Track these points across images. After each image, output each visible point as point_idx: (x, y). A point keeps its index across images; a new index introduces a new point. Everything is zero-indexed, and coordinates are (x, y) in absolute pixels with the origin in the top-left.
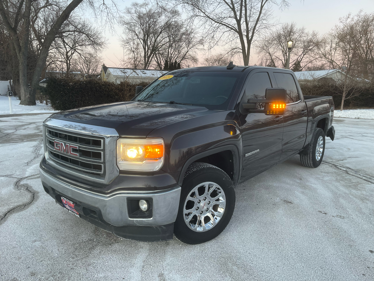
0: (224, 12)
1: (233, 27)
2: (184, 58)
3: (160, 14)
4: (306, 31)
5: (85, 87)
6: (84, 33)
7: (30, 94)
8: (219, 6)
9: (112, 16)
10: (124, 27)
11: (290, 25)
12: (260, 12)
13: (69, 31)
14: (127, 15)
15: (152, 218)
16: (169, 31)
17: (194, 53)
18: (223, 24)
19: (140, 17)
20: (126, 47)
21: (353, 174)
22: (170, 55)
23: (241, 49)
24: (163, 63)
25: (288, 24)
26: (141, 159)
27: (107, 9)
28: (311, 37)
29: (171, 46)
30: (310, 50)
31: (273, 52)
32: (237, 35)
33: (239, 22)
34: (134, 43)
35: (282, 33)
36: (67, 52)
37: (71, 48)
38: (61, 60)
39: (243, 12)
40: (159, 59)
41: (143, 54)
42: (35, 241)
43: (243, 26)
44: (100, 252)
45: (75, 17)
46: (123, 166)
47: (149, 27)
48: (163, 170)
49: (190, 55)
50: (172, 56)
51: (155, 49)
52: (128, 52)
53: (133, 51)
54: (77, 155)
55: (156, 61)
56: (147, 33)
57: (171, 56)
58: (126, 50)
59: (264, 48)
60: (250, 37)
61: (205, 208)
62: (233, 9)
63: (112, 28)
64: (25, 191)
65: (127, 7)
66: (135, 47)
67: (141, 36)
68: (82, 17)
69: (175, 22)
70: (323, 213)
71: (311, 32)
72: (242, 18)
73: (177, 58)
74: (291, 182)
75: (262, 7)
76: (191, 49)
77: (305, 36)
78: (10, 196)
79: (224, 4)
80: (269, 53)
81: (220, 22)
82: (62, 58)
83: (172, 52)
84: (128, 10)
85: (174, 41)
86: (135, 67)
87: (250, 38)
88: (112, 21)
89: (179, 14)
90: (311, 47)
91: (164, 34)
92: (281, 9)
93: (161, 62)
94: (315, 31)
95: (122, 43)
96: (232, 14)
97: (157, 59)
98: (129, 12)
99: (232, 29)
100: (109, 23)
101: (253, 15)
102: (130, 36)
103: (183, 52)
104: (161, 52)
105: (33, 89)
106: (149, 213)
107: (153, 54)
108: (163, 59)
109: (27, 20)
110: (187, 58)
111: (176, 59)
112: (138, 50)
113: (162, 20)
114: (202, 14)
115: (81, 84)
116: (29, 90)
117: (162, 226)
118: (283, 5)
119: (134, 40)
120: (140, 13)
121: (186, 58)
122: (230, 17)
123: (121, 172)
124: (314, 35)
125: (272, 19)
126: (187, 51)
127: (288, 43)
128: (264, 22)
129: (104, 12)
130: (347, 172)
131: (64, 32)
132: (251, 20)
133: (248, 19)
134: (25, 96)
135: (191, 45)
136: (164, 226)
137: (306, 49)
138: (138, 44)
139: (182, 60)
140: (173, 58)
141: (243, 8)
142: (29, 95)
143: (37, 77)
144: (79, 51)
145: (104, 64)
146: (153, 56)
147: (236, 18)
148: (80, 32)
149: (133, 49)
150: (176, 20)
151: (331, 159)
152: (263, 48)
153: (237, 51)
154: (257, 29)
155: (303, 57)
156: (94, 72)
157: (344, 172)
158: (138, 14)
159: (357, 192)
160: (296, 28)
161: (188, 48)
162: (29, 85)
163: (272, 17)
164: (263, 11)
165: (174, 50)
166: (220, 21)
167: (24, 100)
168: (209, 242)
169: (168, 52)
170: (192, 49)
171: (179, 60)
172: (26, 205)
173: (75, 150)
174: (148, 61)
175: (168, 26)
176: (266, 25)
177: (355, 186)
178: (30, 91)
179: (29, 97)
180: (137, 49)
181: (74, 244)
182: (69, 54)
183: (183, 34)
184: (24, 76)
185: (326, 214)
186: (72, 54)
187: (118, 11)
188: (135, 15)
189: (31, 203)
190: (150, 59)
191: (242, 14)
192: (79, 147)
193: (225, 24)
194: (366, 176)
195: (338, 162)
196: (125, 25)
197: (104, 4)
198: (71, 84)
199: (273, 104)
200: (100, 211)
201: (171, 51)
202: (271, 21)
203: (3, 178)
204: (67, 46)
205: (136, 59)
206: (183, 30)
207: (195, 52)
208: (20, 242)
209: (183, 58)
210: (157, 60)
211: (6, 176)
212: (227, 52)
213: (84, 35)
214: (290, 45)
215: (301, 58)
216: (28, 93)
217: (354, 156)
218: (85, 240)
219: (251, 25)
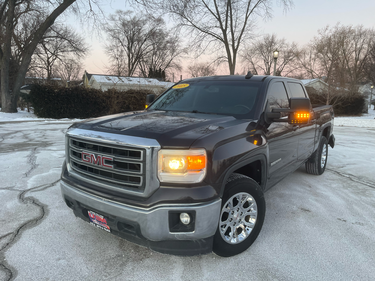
0: (211, 21)
1: (219, 36)
2: (168, 66)
3: (144, 22)
4: (286, 42)
5: (71, 94)
6: (67, 39)
7: (11, 101)
8: (205, 16)
9: (99, 23)
10: (107, 33)
11: (271, 36)
12: (245, 23)
13: (50, 37)
14: (111, 22)
15: (194, 232)
16: (153, 38)
17: (178, 61)
18: (209, 34)
19: (124, 25)
20: (110, 54)
21: (357, 180)
22: (154, 63)
23: (227, 58)
24: (147, 71)
25: (269, 35)
26: (183, 171)
27: (95, 15)
28: (291, 48)
29: (155, 54)
30: (290, 60)
31: (256, 62)
32: (223, 44)
33: (224, 31)
34: (118, 50)
35: (264, 43)
36: (48, 58)
37: (53, 54)
38: (41, 66)
39: (229, 22)
40: (143, 66)
41: (127, 61)
42: (59, 259)
43: (229, 36)
44: (133, 269)
45: (57, 23)
46: (164, 177)
47: (134, 35)
48: (205, 181)
49: (174, 63)
50: (156, 63)
51: (139, 57)
52: (111, 59)
53: (117, 58)
54: (111, 167)
55: (140, 68)
56: (131, 40)
57: (155, 63)
58: (110, 57)
59: (247, 57)
60: (236, 47)
61: (238, 219)
62: (219, 19)
63: (100, 35)
64: (32, 205)
65: (111, 14)
66: (119, 54)
67: (126, 43)
68: (65, 23)
69: (160, 30)
70: (343, 221)
71: (291, 43)
72: (228, 28)
73: (161, 65)
74: (302, 190)
75: (247, 18)
76: (175, 57)
77: (285, 47)
78: (18, 211)
79: (209, 14)
80: (252, 63)
81: (206, 31)
82: (42, 64)
83: (156, 60)
84: (112, 17)
85: (159, 49)
86: (119, 74)
87: (235, 48)
88: (99, 28)
89: (164, 22)
90: (291, 58)
91: (148, 42)
92: (265, 20)
93: (145, 69)
94: (294, 42)
95: (105, 50)
96: (218, 24)
97: (141, 66)
98: (113, 19)
99: (218, 38)
100: (96, 30)
101: (239, 26)
102: (114, 43)
103: (167, 60)
104: (145, 59)
105: (15, 96)
106: (191, 226)
108: (147, 66)
109: (10, 25)
110: (171, 66)
111: (160, 67)
112: (122, 58)
113: (147, 28)
114: (189, 23)
115: (66, 91)
116: (10, 97)
117: (202, 240)
118: (266, 16)
119: (117, 47)
120: (124, 20)
121: (170, 66)
122: (216, 27)
123: (162, 184)
124: (294, 46)
125: (256, 30)
126: (172, 59)
127: (274, 53)
128: (249, 32)
129: (91, 19)
130: (351, 179)
131: (45, 38)
132: (237, 30)
133: (234, 30)
134: (7, 102)
135: (175, 53)
136: (204, 239)
137: (287, 59)
138: (122, 51)
139: (166, 68)
140: (157, 66)
141: (229, 19)
142: (10, 102)
143: (19, 83)
144: (61, 57)
145: (86, 71)
146: (137, 63)
147: (222, 28)
148: (63, 38)
149: (116, 56)
150: (160, 28)
151: (332, 166)
152: (245, 57)
153: (224, 60)
154: (242, 39)
155: (283, 67)
156: (74, 79)
157: (348, 178)
158: (122, 21)
159: (367, 198)
160: (277, 39)
161: (173, 56)
162: (11, 92)
163: (257, 28)
164: (248, 22)
165: (158, 57)
166: (206, 30)
167: (5, 107)
168: (241, 254)
169: (152, 60)
170: (176, 57)
171: (163, 68)
172: (37, 220)
173: (108, 162)
174: (132, 68)
175: (152, 34)
176: (251, 35)
177: (363, 192)
178: (11, 97)
179: (10, 105)
180: (121, 56)
181: (102, 261)
182: (51, 60)
183: (168, 42)
184: (6, 82)
185: (345, 221)
186: (54, 60)
187: (105, 18)
188: (119, 22)
189: (42, 217)
190: (135, 66)
191: (228, 24)
192: (114, 158)
193: (211, 33)
194: (370, 182)
195: (339, 169)
196: (108, 32)
197: (91, 10)
198: (56, 91)
199: (298, 114)
200: (138, 226)
201: (155, 58)
202: (256, 32)
203: (4, 190)
204: (48, 52)
205: (119, 66)
206: (167, 39)
207: (179, 60)
208: (43, 261)
209: (167, 66)
210: (140, 67)
211: (6, 188)
212: (213, 61)
213: (66, 41)
214: (276, 54)
215: (282, 67)
216: (10, 100)
217: (352, 163)
218: (113, 255)
219: (237, 35)
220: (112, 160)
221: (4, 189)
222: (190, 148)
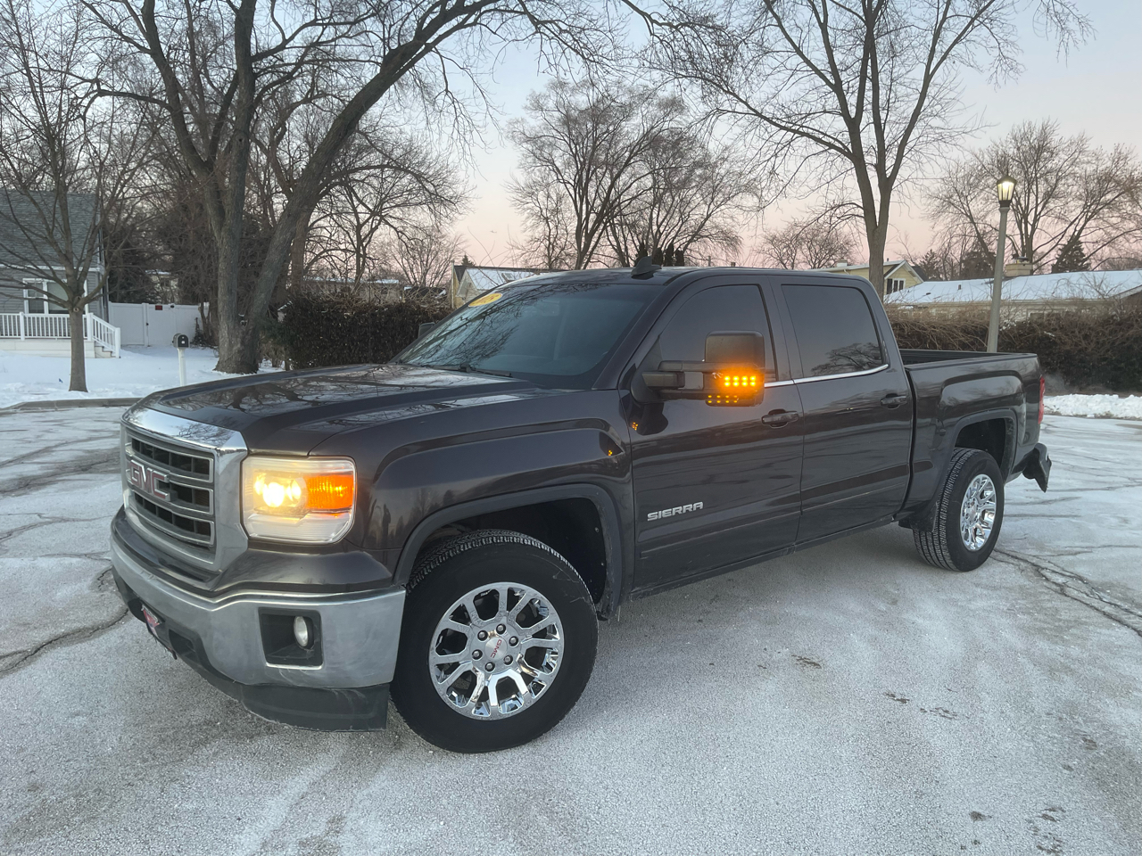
0: (809, 97)
1: (836, 140)
2: (696, 235)
3: (627, 111)
4: (1091, 146)
5: (385, 323)
6: (409, 172)
7: (242, 343)
8: (792, 81)
10: (522, 149)
11: (1039, 127)
12: (923, 95)
13: (368, 167)
14: (533, 114)
15: (320, 667)
16: (655, 156)
17: (729, 220)
18: (803, 134)
19: (568, 121)
20: (526, 206)
21: (1080, 595)
22: (655, 228)
23: (858, 206)
24: (633, 252)
25: (1033, 123)
26: (299, 512)
27: (456, 104)
28: (1109, 164)
29: (658, 200)
30: (1107, 204)
31: (982, 213)
32: (849, 164)
33: (853, 125)
34: (549, 196)
35: (1012, 151)
36: (359, 227)
37: (373, 214)
38: (342, 247)
39: (869, 94)
40: (621, 239)
41: (573, 227)
42: (77, 715)
43: (868, 137)
44: (215, 754)
45: (387, 128)
46: (261, 525)
47: (595, 148)
48: (348, 542)
49: (717, 227)
50: (662, 229)
51: (608, 211)
52: (531, 222)
53: (546, 219)
54: (164, 496)
55: (613, 246)
56: (587, 166)
57: (658, 230)
58: (526, 215)
59: (954, 198)
60: (890, 170)
61: (500, 654)
62: (837, 88)
64: (114, 595)
65: (534, 92)
66: (552, 205)
67: (570, 174)
68: (407, 129)
69: (671, 130)
70: (898, 700)
71: (1109, 150)
72: (864, 114)
73: (676, 236)
74: (859, 609)
75: (928, 77)
76: (718, 210)
77: (1088, 162)
78: (72, 606)
79: (806, 73)
80: (971, 217)
81: (795, 126)
82: (346, 241)
83: (660, 220)
84: (538, 102)
85: (670, 187)
86: (550, 264)
87: (888, 173)
89: (683, 108)
90: (1109, 197)
91: (640, 167)
92: (994, 81)
93: (626, 249)
94: (1121, 145)
95: (514, 195)
96: (833, 101)
97: (617, 239)
98: (539, 107)
99: (831, 146)
100: (459, 144)
101: (897, 104)
102: (537, 176)
103: (696, 217)
104: (630, 219)
105: (251, 328)
106: (313, 652)
107: (605, 224)
108: (635, 238)
109: (240, 140)
110: (707, 236)
111: (674, 238)
112: (560, 216)
113: (633, 128)
114: (741, 108)
115: (373, 315)
116: (240, 331)
117: (355, 691)
118: (999, 68)
119: (548, 185)
120: (568, 107)
121: (702, 237)
122: (825, 112)
123: (253, 542)
124: (1119, 158)
125: (957, 112)
126: (709, 216)
127: (1000, 185)
128: (935, 122)
129: (446, 114)
130: (1062, 589)
131: (356, 170)
132: (893, 118)
133: (883, 115)
134: (231, 346)
135: (720, 195)
136: (362, 690)
137: (1094, 203)
138: (560, 199)
139: (690, 242)
140: (663, 237)
141: (869, 84)
142: (239, 345)
143: (263, 296)
144: (396, 224)
145: (465, 256)
146: (605, 228)
147: (844, 112)
148: (400, 168)
149: (544, 211)
150: (673, 124)
151: (1041, 548)
152: (948, 201)
153: (849, 213)
154: (910, 144)
155: (1082, 228)
156: (437, 281)
157: (1054, 587)
158: (564, 112)
159: (1053, 647)
160: (1059, 137)
161: (712, 206)
162: (242, 318)
163: (959, 106)
164: (931, 91)
165: (668, 213)
166: (795, 124)
167: (226, 359)
169: (651, 218)
170: (723, 207)
171: (682, 242)
172: (98, 629)
174: (587, 246)
175: (652, 142)
176: (941, 131)
177: (1057, 632)
178: (243, 333)
179: (239, 351)
180: (557, 211)
181: (163, 730)
182: (365, 230)
183: (698, 165)
184: (230, 292)
185: (903, 701)
186: (373, 230)
187: (490, 109)
188: (557, 114)
189: (114, 624)
190: (594, 240)
191: (865, 102)
192: (169, 477)
193: (810, 131)
194: (1119, 604)
195: (1055, 560)
196: (525, 145)
197: (447, 90)
198: (347, 315)
199: (724, 376)
200: (199, 640)
201: (659, 215)
202: (956, 120)
203: (78, 559)
204: (361, 209)
205: (552, 240)
206: (697, 154)
207: (732, 217)
208: (41, 714)
209: (693, 236)
210: (615, 243)
211: (86, 555)
212: (814, 216)
213: (409, 177)
214: (1005, 191)
215: (1078, 229)
216: (239, 339)
217: (1125, 543)
218: (196, 721)
219: (892, 133)
220: (165, 481)
221: (79, 556)
222: (308, 455)
